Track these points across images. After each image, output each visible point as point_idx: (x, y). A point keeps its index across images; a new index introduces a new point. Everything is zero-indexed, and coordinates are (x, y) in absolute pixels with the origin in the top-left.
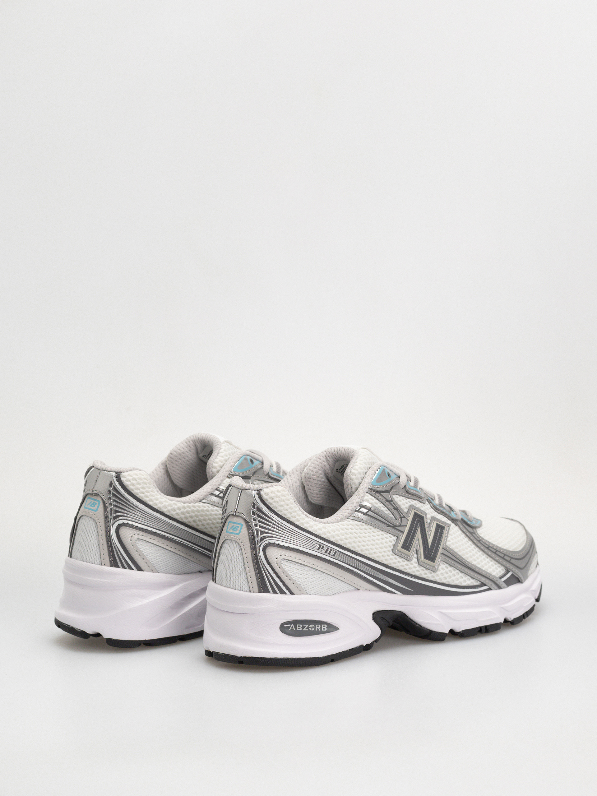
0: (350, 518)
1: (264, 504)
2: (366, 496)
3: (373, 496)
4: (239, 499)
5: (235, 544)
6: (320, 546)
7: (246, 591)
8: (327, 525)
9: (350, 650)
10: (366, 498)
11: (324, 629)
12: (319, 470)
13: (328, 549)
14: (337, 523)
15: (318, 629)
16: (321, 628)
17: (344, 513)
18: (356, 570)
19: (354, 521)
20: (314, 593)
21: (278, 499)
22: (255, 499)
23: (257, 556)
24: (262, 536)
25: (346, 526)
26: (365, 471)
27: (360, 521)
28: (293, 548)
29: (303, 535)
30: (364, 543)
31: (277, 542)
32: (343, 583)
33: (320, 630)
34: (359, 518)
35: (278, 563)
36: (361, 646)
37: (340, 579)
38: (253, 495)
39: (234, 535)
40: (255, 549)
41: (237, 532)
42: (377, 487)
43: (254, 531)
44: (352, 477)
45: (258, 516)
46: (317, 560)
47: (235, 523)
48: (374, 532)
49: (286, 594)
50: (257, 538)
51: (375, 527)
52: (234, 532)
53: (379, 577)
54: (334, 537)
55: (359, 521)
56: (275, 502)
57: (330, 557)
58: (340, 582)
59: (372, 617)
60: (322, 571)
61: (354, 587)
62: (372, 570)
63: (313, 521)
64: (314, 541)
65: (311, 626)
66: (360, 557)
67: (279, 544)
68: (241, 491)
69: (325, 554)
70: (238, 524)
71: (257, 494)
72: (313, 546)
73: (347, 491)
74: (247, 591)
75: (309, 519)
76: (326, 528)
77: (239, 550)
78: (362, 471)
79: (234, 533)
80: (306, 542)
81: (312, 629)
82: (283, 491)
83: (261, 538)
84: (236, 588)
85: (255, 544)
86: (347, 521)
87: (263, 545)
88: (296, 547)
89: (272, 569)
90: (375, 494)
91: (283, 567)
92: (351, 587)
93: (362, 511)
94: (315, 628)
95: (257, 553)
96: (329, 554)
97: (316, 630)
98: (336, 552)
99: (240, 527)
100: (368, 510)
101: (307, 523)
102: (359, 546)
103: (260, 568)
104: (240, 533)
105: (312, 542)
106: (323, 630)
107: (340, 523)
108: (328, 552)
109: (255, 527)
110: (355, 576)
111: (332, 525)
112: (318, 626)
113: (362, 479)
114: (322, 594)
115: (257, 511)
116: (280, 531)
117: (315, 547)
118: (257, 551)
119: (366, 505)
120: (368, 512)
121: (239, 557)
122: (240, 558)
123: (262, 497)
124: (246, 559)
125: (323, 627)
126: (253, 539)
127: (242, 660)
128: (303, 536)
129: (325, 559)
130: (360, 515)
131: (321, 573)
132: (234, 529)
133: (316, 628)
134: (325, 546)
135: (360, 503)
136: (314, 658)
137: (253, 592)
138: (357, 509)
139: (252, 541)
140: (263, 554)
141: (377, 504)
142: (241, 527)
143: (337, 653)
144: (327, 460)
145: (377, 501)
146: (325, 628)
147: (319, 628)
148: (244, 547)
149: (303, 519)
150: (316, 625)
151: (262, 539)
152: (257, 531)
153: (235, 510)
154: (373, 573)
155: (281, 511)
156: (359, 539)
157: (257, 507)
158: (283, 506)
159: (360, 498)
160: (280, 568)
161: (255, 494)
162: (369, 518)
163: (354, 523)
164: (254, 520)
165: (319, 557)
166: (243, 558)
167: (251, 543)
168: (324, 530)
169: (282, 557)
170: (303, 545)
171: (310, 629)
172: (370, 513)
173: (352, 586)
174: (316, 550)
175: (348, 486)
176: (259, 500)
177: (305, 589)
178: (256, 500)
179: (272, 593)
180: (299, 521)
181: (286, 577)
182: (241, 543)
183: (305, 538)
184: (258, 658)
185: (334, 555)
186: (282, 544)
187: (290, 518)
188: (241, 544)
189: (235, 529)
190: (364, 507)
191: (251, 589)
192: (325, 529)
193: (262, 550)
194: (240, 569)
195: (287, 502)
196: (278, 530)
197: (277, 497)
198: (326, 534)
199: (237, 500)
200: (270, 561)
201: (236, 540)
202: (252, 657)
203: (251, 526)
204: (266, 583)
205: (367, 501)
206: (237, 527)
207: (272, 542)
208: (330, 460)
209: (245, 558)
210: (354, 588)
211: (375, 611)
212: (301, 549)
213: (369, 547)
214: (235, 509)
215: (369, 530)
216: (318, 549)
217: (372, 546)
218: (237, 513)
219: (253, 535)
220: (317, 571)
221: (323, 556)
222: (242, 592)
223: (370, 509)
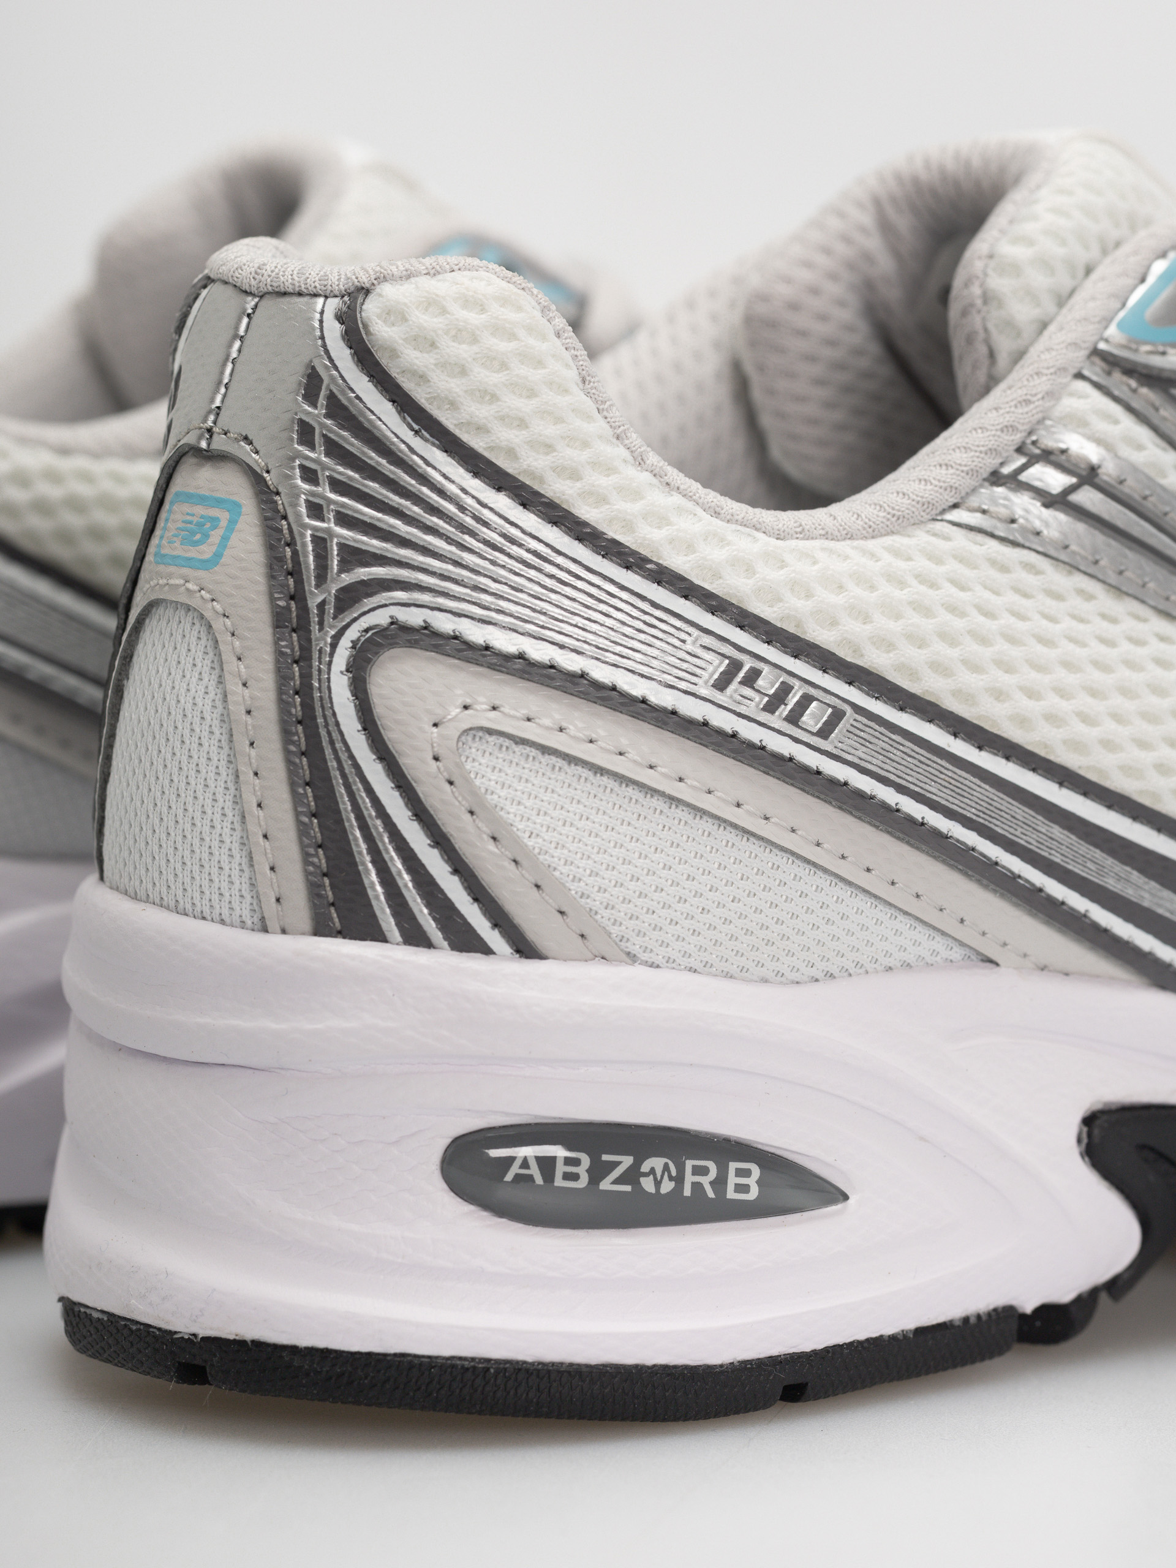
0: (956, 515)
1: (372, 377)
2: (1071, 395)
3: (1116, 399)
4: (239, 351)
5: (188, 626)
6: (736, 666)
7: (243, 925)
8: (793, 543)
9: (920, 1331)
10: (1068, 404)
11: (743, 1188)
12: (833, 277)
13: (785, 690)
14: (861, 543)
15: (697, 1186)
16: (720, 1183)
17: (916, 486)
18: (970, 838)
19: (980, 537)
20: (685, 962)
21: (464, 346)
22: (324, 346)
23: (308, 707)
24: (347, 579)
25: (922, 564)
26: (1083, 256)
27: (1020, 540)
28: (552, 667)
29: (623, 588)
30: (1034, 675)
31: (445, 624)
32: (882, 913)
33: (711, 1194)
34: (1013, 521)
35: (442, 753)
36: (1006, 1315)
37: (858, 887)
38: (317, 324)
39: (185, 571)
40: (304, 658)
41: (206, 551)
42: (1147, 348)
43: (304, 545)
44: (998, 283)
45: (334, 449)
46: (709, 753)
47: (202, 500)
48: (1114, 621)
49: (487, 951)
50: (317, 586)
51: (1118, 591)
52: (192, 553)
53: (1130, 893)
54: (834, 623)
55: (1015, 544)
56: (444, 365)
57: (797, 740)
58: (862, 902)
59: (1079, 1141)
60: (735, 826)
61: (962, 944)
62: (1084, 848)
63: (699, 511)
64: (695, 632)
65: (656, 1163)
66: (1008, 758)
67: (456, 637)
68: (253, 303)
69: (764, 717)
70: (219, 502)
71: (340, 318)
72: (685, 666)
73: (966, 372)
74: (249, 923)
75: (676, 499)
76: (783, 565)
77: (208, 662)
78: (1061, 251)
79: (189, 562)
80: (642, 637)
81: (658, 1184)
82: (504, 301)
83: (343, 590)
84: (189, 907)
85: (302, 628)
86: (935, 535)
87: (352, 633)
88: (570, 662)
89: (398, 787)
90: (1134, 391)
91: (478, 782)
92: (939, 944)
93: (1037, 484)
94: (679, 1180)
95: (311, 687)
96: (794, 718)
97: (687, 1192)
98: (837, 716)
99: (224, 523)
100: (1074, 480)
101: (662, 520)
102: (999, 695)
103: (328, 779)
104: (218, 555)
105: (683, 636)
106: (731, 1194)
107: (888, 540)
108: (785, 710)
109: (307, 520)
110: (966, 874)
111: (831, 551)
112: (704, 1171)
113: (1062, 300)
114: (734, 970)
115: (329, 422)
116: (470, 551)
117: (698, 671)
118: (315, 673)
119: (1063, 446)
120: (1072, 489)
121: (208, 708)
122: (213, 718)
123: (368, 333)
124: (245, 717)
125: (732, 1180)
126: (292, 598)
127: (198, 1361)
128: (625, 595)
129: (763, 748)
130: (1024, 505)
131: (731, 835)
132: (194, 533)
133: (689, 1179)
134: (766, 669)
135: (1030, 433)
136: (665, 1367)
137: (284, 931)
138: (1006, 470)
139: (288, 608)
140: (349, 694)
141: (1140, 447)
142: (232, 522)
143: (826, 1350)
144: (885, 227)
145: (1143, 433)
146: (752, 1181)
147: (705, 1181)
148: (237, 643)
149: (636, 495)
150: (689, 1164)
151: (350, 597)
152: (321, 543)
153: (212, 417)
154: (1089, 864)
155: (481, 429)
156: (1001, 646)
157: (332, 397)
158: (498, 399)
159: (1027, 402)
160: (451, 783)
161: (329, 316)
162: (1081, 527)
163: (975, 549)
164: (310, 475)
165: (720, 732)
166: (226, 718)
167: (279, 620)
168: (774, 575)
169: (470, 719)
170: (618, 649)
171: (647, 1184)
172: (1088, 497)
173: (944, 934)
174: (704, 692)
175: (970, 340)
176: (343, 355)
177: (615, 930)
178: (327, 352)
179: (399, 939)
180: (602, 500)
181: (491, 846)
182: (222, 619)
183: (635, 613)
184: (293, 1349)
185: (824, 732)
186: (476, 634)
187: (542, 480)
188: (218, 624)
189: (198, 537)
190: (1048, 456)
191: (270, 909)
192: (782, 567)
193: (343, 668)
194: (211, 783)
195: (523, 371)
196: (453, 549)
197: (460, 333)
198: (780, 600)
199: (227, 359)
200: (392, 736)
201: (194, 602)
202: (259, 1345)
203: (285, 517)
204: (358, 873)
205: (1078, 423)
206: (208, 525)
207: (414, 617)
208: (904, 223)
209: (237, 710)
210: (957, 953)
211: (1099, 1106)
212: (601, 674)
213: (1065, 706)
214: (210, 412)
215: (1076, 603)
216: (722, 684)
217: (1090, 700)
218: (215, 437)
219: (296, 572)
220: (707, 824)
221: (750, 733)
222: (216, 928)
223: (1089, 476)
